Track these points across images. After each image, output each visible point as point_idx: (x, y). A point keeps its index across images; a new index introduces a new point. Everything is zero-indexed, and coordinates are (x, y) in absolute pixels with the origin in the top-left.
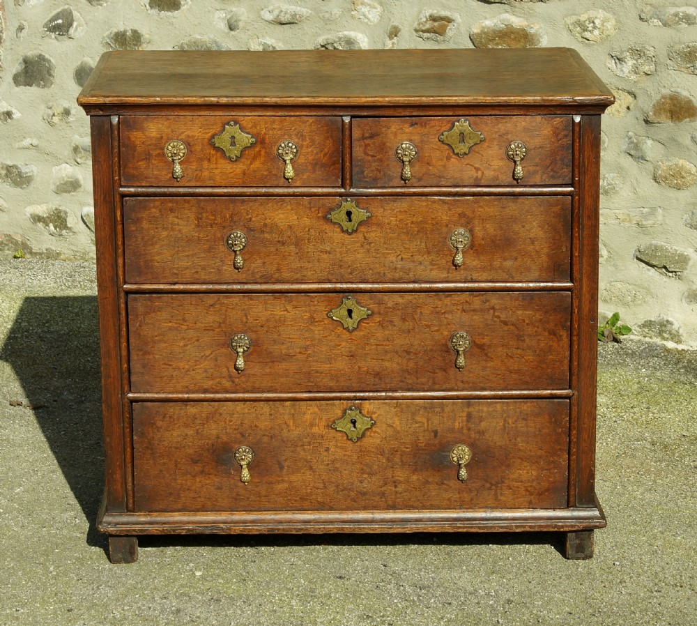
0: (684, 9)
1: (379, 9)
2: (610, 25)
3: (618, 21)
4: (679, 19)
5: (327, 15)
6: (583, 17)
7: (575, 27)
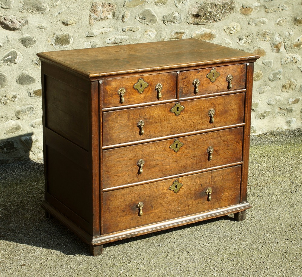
0: (262, 19)
1: (155, 32)
2: (239, 27)
3: (241, 26)
4: (261, 22)
5: (135, 38)
6: (230, 26)
7: (227, 30)
